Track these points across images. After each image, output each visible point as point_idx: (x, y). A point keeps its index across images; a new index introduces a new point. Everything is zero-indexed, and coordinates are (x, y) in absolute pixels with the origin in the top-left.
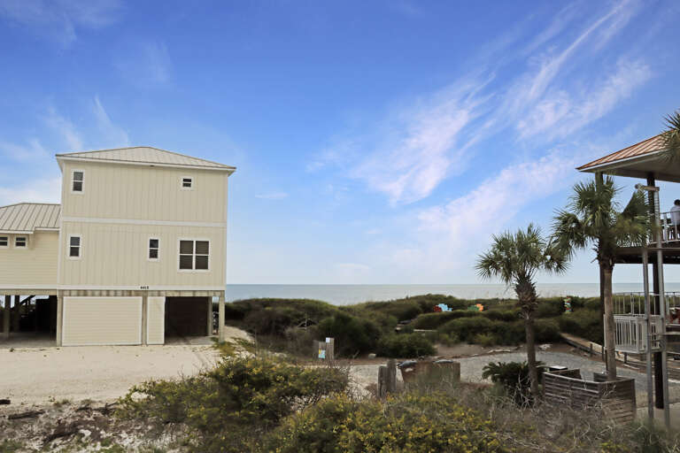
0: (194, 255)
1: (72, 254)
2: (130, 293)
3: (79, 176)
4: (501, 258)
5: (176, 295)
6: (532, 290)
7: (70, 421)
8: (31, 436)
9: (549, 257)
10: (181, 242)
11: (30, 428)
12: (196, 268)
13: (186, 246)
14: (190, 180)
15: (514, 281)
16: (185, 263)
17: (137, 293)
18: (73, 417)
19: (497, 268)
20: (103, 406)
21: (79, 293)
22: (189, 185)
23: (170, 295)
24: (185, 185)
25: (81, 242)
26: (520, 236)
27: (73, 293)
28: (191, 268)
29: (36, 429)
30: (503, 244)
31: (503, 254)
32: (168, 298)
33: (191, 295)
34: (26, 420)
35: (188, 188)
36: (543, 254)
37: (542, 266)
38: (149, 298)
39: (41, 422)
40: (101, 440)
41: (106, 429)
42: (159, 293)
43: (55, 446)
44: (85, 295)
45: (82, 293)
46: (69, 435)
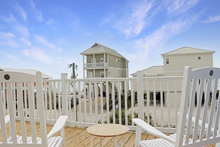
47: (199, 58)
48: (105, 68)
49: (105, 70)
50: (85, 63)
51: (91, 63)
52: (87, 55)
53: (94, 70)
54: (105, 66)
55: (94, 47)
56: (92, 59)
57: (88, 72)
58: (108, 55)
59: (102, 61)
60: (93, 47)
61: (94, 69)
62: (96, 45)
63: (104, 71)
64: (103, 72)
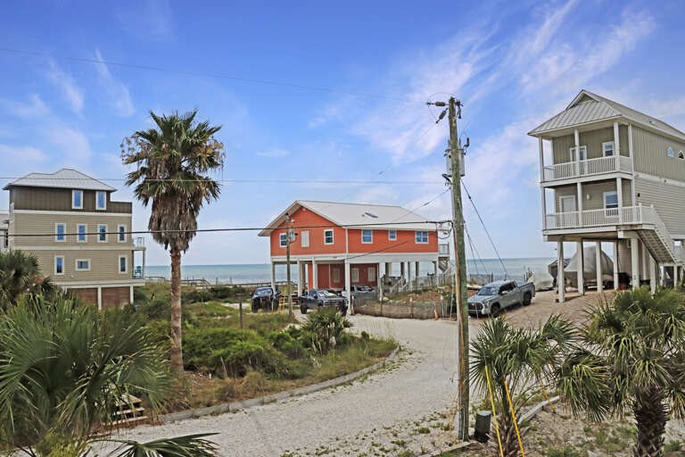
48: (618, 177)
49: (619, 182)
50: (545, 165)
51: (569, 161)
52: (553, 139)
53: (579, 186)
54: (618, 169)
55: (577, 108)
56: (571, 149)
57: (561, 197)
58: (630, 129)
59: (609, 153)
60: (574, 106)
61: (579, 181)
62: (584, 97)
63: (616, 189)
64: (612, 193)
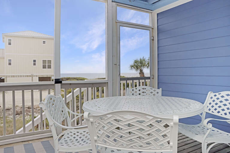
0: (47, 64)
1: (9, 65)
2: (28, 76)
3: (10, 40)
4: (135, 65)
5: (42, 76)
6: (143, 73)
7: (19, 111)
8: (9, 115)
9: (148, 65)
10: (43, 60)
11: (9, 113)
12: (48, 68)
13: (44, 61)
14: (45, 42)
15: (139, 71)
16: (44, 67)
17: (30, 76)
18: (20, 110)
19: (134, 68)
20: (28, 107)
21: (12, 76)
22: (45, 43)
23: (40, 76)
24: (43, 43)
25: (12, 61)
26: (141, 60)
27: (10, 77)
28: (46, 68)
29: (10, 113)
30: (136, 62)
31: (136, 64)
32: (39, 77)
33: (46, 76)
34: (7, 111)
35: (44, 44)
36: (146, 64)
37: (146, 67)
38: (34, 78)
39: (11, 111)
40: (29, 115)
41: (30, 112)
42: (37, 76)
43: (17, 117)
44: (14, 77)
45: (13, 76)
46: (20, 114)
47: (44, 42)
